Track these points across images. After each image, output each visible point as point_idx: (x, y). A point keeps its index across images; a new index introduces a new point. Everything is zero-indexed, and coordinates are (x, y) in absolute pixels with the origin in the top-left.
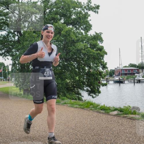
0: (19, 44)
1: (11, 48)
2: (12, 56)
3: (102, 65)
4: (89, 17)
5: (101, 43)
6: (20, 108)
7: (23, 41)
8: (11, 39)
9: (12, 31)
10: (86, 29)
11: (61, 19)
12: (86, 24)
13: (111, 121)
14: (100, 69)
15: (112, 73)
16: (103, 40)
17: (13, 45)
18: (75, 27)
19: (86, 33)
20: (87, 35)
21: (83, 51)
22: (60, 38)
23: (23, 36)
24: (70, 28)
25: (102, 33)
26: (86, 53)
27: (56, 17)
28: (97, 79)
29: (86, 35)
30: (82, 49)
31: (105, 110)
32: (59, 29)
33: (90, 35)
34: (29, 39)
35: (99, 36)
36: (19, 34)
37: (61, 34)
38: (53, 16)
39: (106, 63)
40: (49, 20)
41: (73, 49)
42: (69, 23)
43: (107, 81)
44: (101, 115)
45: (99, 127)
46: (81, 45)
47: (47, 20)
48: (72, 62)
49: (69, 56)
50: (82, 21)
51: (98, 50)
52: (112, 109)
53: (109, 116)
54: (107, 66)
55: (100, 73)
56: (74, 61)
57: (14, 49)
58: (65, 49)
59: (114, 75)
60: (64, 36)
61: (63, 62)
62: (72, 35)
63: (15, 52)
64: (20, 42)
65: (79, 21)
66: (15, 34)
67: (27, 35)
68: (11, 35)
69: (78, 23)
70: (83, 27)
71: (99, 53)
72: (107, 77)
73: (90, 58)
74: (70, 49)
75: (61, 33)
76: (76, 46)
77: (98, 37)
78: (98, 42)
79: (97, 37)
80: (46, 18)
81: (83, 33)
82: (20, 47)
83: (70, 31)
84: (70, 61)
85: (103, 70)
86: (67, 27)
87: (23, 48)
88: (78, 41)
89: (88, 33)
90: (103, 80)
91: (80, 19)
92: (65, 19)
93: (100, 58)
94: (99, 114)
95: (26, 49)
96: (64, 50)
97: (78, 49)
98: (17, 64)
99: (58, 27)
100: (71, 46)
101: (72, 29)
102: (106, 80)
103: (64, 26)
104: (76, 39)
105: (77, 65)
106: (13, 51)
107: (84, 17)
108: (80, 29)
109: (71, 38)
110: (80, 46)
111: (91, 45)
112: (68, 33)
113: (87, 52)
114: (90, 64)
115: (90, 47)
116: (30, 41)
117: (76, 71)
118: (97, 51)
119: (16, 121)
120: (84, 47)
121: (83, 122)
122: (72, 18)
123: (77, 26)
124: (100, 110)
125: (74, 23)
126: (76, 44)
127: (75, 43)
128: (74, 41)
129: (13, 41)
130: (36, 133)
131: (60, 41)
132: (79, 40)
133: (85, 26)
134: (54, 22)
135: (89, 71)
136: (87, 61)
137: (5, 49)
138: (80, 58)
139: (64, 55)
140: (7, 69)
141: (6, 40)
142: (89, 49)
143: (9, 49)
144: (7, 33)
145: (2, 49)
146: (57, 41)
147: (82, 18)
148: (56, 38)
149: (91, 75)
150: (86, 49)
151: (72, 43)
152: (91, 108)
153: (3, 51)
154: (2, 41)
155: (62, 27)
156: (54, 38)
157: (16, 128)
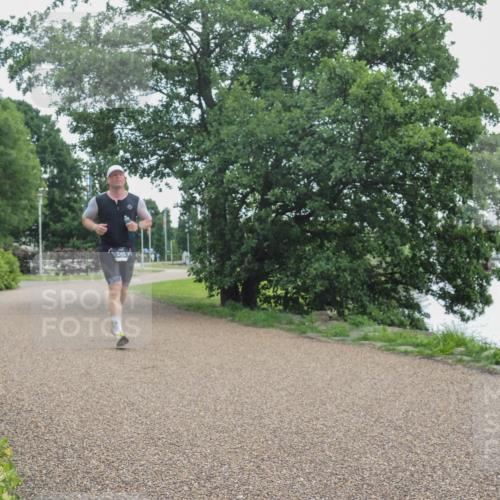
0: (205, 134)
1: (179, 148)
2: (182, 174)
3: (495, 204)
4: (447, 34)
5: (495, 125)
7: (220, 124)
8: (177, 117)
9: (182, 91)
10: (439, 76)
11: (347, 43)
12: (438, 57)
17: (186, 138)
18: (398, 70)
19: (436, 89)
20: (440, 96)
21: (430, 155)
22: (345, 108)
23: (216, 108)
24: (381, 74)
25: (495, 89)
26: (437, 161)
27: (330, 37)
28: (478, 254)
29: (437, 97)
30: (423, 147)
32: (340, 77)
33: (453, 96)
34: (238, 117)
35: (485, 99)
36: (203, 102)
37: (349, 95)
38: (321, 35)
40: (308, 47)
41: (393, 146)
42: (376, 55)
46: (419, 133)
47: (300, 47)
48: (389, 194)
49: (376, 174)
50: (424, 46)
55: (491, 233)
56: (392, 192)
57: (189, 151)
58: (364, 146)
60: (361, 102)
61: (355, 193)
62: (389, 99)
63: (190, 163)
64: (210, 129)
65: (413, 47)
66: (192, 103)
67: (230, 102)
68: (177, 104)
69: (407, 55)
73: (451, 177)
74: (381, 149)
75: (350, 91)
76: (401, 137)
77: (481, 104)
78: (484, 121)
79: (478, 103)
80: (296, 42)
81: (425, 90)
82: (207, 145)
83: (380, 83)
84: (380, 190)
86: (370, 72)
87: (217, 149)
88: (409, 118)
89: (443, 90)
91: (416, 39)
92: (360, 45)
93: (490, 178)
95: (229, 151)
96: (358, 150)
97: (409, 146)
98: (199, 203)
99: (338, 71)
100: (385, 139)
101: (388, 76)
103: (361, 68)
104: (401, 111)
105: (405, 202)
106: (187, 159)
107: (429, 33)
108: (416, 75)
109: (385, 109)
110: (416, 137)
111: (454, 131)
112: (373, 91)
113: (443, 158)
114: (452, 200)
115: (453, 140)
116: (240, 122)
117: (403, 224)
118: (480, 152)
120: (430, 138)
121: (433, 405)
122: (387, 37)
123: (406, 67)
124: (491, 363)
125: (392, 57)
126: (402, 131)
127: (398, 124)
128: (393, 117)
129: (187, 127)
130: (269, 436)
131: (346, 121)
133: (432, 65)
134: (323, 56)
135: (449, 227)
136: (442, 190)
137: (160, 153)
138: (418, 178)
139: (358, 170)
140: (165, 220)
141: (162, 124)
142: (450, 144)
143: (172, 153)
144: (165, 99)
145: (149, 152)
146: (334, 122)
147: (423, 37)
148: (331, 110)
149: (457, 238)
150: (438, 147)
151: (386, 127)
152: (459, 357)
153: (153, 161)
154: (150, 127)
155: (352, 71)
156: (323, 111)
157: (203, 417)
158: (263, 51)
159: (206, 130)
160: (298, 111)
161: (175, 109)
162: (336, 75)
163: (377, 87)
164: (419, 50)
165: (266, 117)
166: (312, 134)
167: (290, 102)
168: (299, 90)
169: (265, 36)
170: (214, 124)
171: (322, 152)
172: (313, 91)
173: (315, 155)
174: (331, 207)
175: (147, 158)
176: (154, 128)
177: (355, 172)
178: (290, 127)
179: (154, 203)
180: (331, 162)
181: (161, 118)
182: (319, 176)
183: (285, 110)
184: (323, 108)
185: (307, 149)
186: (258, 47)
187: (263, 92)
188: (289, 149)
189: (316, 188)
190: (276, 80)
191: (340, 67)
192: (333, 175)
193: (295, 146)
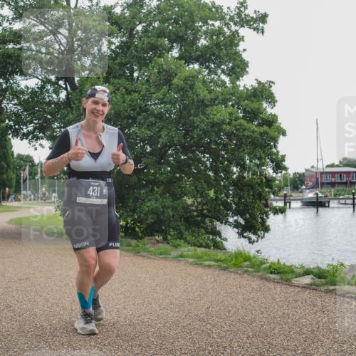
0: (69, 109)
1: (50, 119)
2: (52, 138)
3: (272, 162)
4: (241, 43)
5: (272, 108)
6: (71, 266)
7: (80, 102)
8: (49, 96)
9: (53, 78)
10: (235, 73)
11: (172, 48)
12: (234, 59)
13: (296, 301)
14: (269, 171)
15: (299, 182)
16: (276, 99)
17: (55, 112)
18: (207, 67)
19: (233, 82)
20: (235, 87)
21: (227, 128)
22: (169, 93)
23: (78, 90)
24: (195, 70)
25: (273, 82)
26: (233, 132)
27: (160, 44)
28: (261, 197)
29: (233, 88)
30: (223, 122)
31: (282, 273)
32: (166, 72)
33: (244, 87)
35: (266, 89)
36: (68, 86)
37: (172, 84)
38: (153, 41)
39: (283, 157)
40: (144, 49)
41: (202, 121)
42: (192, 57)
43: (285, 200)
44: (272, 285)
45: (266, 316)
46: (221, 113)
47: (139, 50)
48: (200, 154)
49: (191, 140)
50: (224, 52)
51: (263, 124)
52: (298, 271)
53: (291, 289)
54: (286, 163)
55: (269, 182)
56: (203, 153)
57: (57, 121)
58: (183, 121)
59: (304, 187)
60: (180, 90)
61: (177, 153)
62: (200, 88)
63: (58, 130)
64: (73, 105)
65: (217, 53)
66: (60, 86)
67: (87, 87)
68: (49, 87)
69: (213, 58)
70: (225, 68)
71: (266, 133)
72: (285, 192)
73: (242, 143)
74: (194, 123)
75: (173, 82)
76: (208, 115)
77: (263, 93)
78: (265, 105)
79: (261, 92)
80: (136, 46)
81: (225, 83)
82: (71, 117)
83: (194, 76)
84: (193, 152)
85: (277, 173)
86: (187, 68)
88: (213, 102)
89: (238, 83)
90: (276, 198)
91: (220, 46)
92: (181, 49)
93: (269, 145)
94: (267, 283)
96: (178, 123)
97: (213, 121)
99: (165, 67)
100: (197, 116)
101: (199, 72)
102: (283, 198)
103: (181, 65)
104: (208, 96)
105: (211, 160)
106: (55, 126)
107: (228, 42)
108: (219, 71)
110: (218, 115)
111: (245, 111)
112: (189, 82)
113: (237, 130)
114: (243, 160)
115: (244, 118)
117: (209, 175)
118: (262, 126)
119: (60, 299)
120: (228, 116)
121: (226, 303)
122: (200, 45)
123: (213, 66)
124: (267, 273)
125: (204, 58)
126: (209, 110)
127: (207, 106)
128: (203, 101)
129: (54, 103)
130: (110, 328)
131: (170, 102)
132: (216, 99)
133: (231, 65)
134: (155, 56)
135: (241, 178)
136: (236, 152)
137: (36, 122)
138: (220, 144)
139: (178, 137)
140: (39, 170)
141: (38, 101)
142: (242, 121)
143: (45, 122)
144: (40, 83)
145: (28, 121)
146: (161, 103)
147: (224, 45)
148: (160, 95)
149: (246, 185)
150: (234, 122)
151: (198, 108)
152: (246, 269)
153: (31, 128)
154: (29, 103)
155: (174, 67)
156: (154, 95)
157: (62, 315)
158: (112, 51)
159: (70, 106)
160: (137, 95)
161: (47, 91)
162: (163, 70)
163: (192, 79)
164: (221, 54)
165: (114, 98)
166: (146, 111)
167: (131, 88)
168: (138, 79)
169: (114, 40)
170: (76, 102)
171: (153, 124)
172: (148, 81)
173: (148, 126)
174: (160, 163)
175: (26, 125)
176: (31, 104)
177: (176, 139)
178: (131, 106)
179: (31, 157)
180: (160, 131)
181: (37, 97)
182: (151, 141)
183: (127, 94)
184: (154, 93)
185: (142, 121)
186: (109, 48)
187: (112, 80)
188: (130, 121)
189: (149, 149)
190: (121, 72)
191: (166, 64)
192: (160, 140)
193: (134, 119)
